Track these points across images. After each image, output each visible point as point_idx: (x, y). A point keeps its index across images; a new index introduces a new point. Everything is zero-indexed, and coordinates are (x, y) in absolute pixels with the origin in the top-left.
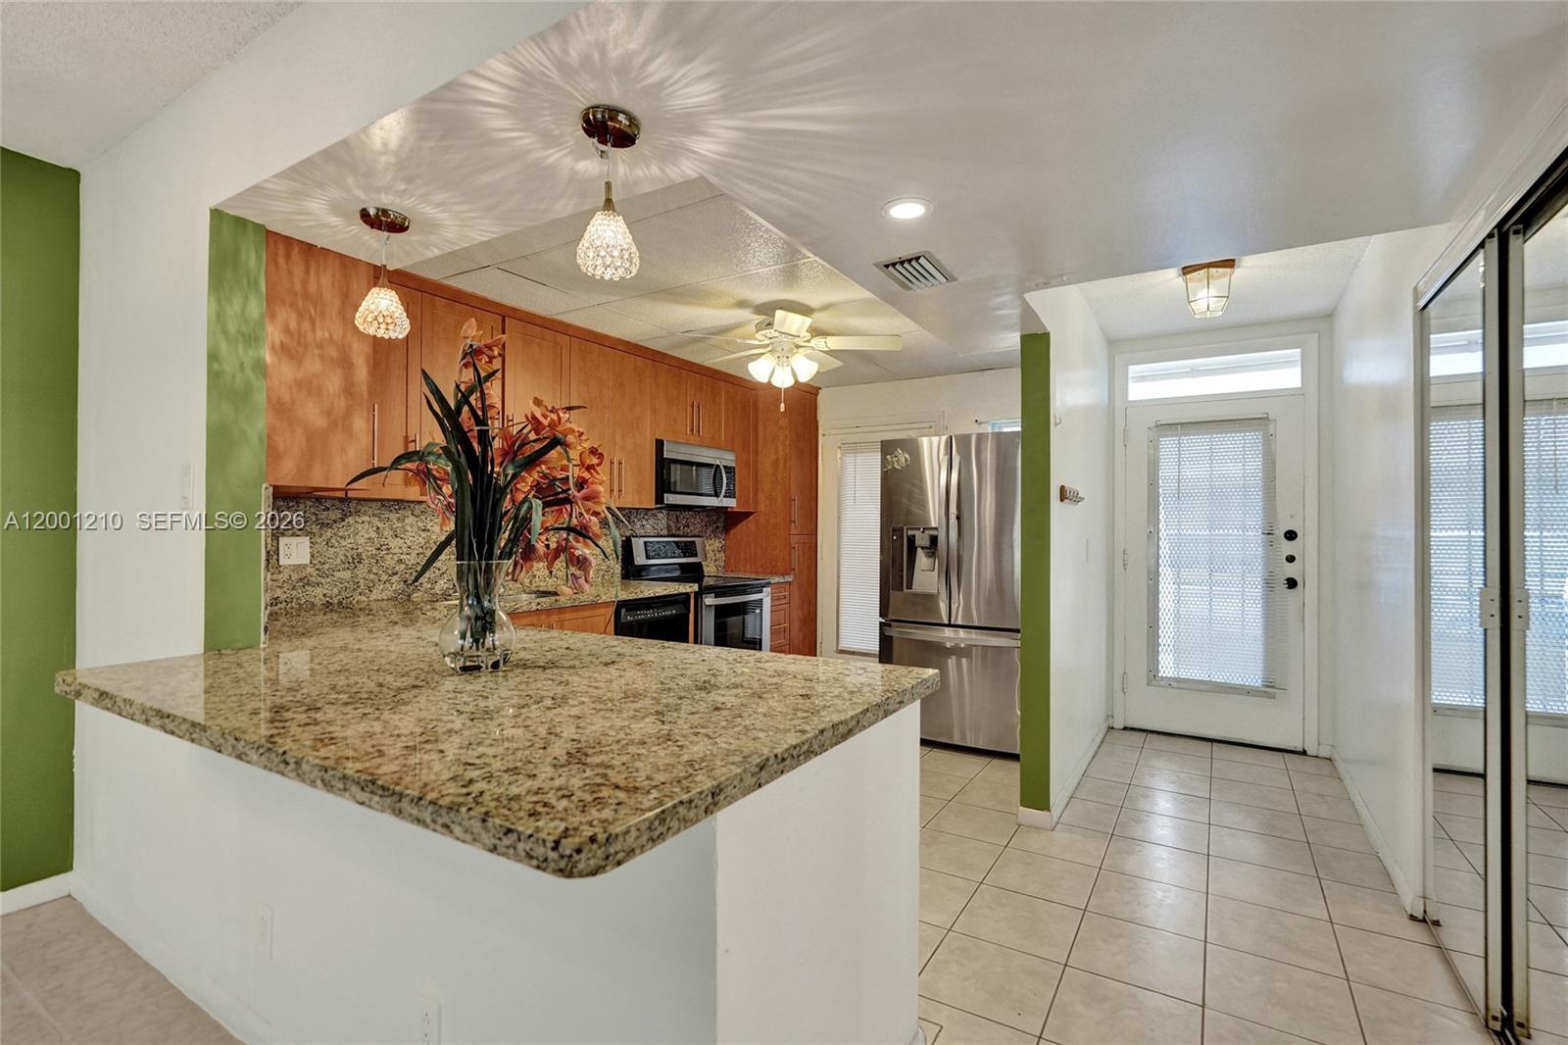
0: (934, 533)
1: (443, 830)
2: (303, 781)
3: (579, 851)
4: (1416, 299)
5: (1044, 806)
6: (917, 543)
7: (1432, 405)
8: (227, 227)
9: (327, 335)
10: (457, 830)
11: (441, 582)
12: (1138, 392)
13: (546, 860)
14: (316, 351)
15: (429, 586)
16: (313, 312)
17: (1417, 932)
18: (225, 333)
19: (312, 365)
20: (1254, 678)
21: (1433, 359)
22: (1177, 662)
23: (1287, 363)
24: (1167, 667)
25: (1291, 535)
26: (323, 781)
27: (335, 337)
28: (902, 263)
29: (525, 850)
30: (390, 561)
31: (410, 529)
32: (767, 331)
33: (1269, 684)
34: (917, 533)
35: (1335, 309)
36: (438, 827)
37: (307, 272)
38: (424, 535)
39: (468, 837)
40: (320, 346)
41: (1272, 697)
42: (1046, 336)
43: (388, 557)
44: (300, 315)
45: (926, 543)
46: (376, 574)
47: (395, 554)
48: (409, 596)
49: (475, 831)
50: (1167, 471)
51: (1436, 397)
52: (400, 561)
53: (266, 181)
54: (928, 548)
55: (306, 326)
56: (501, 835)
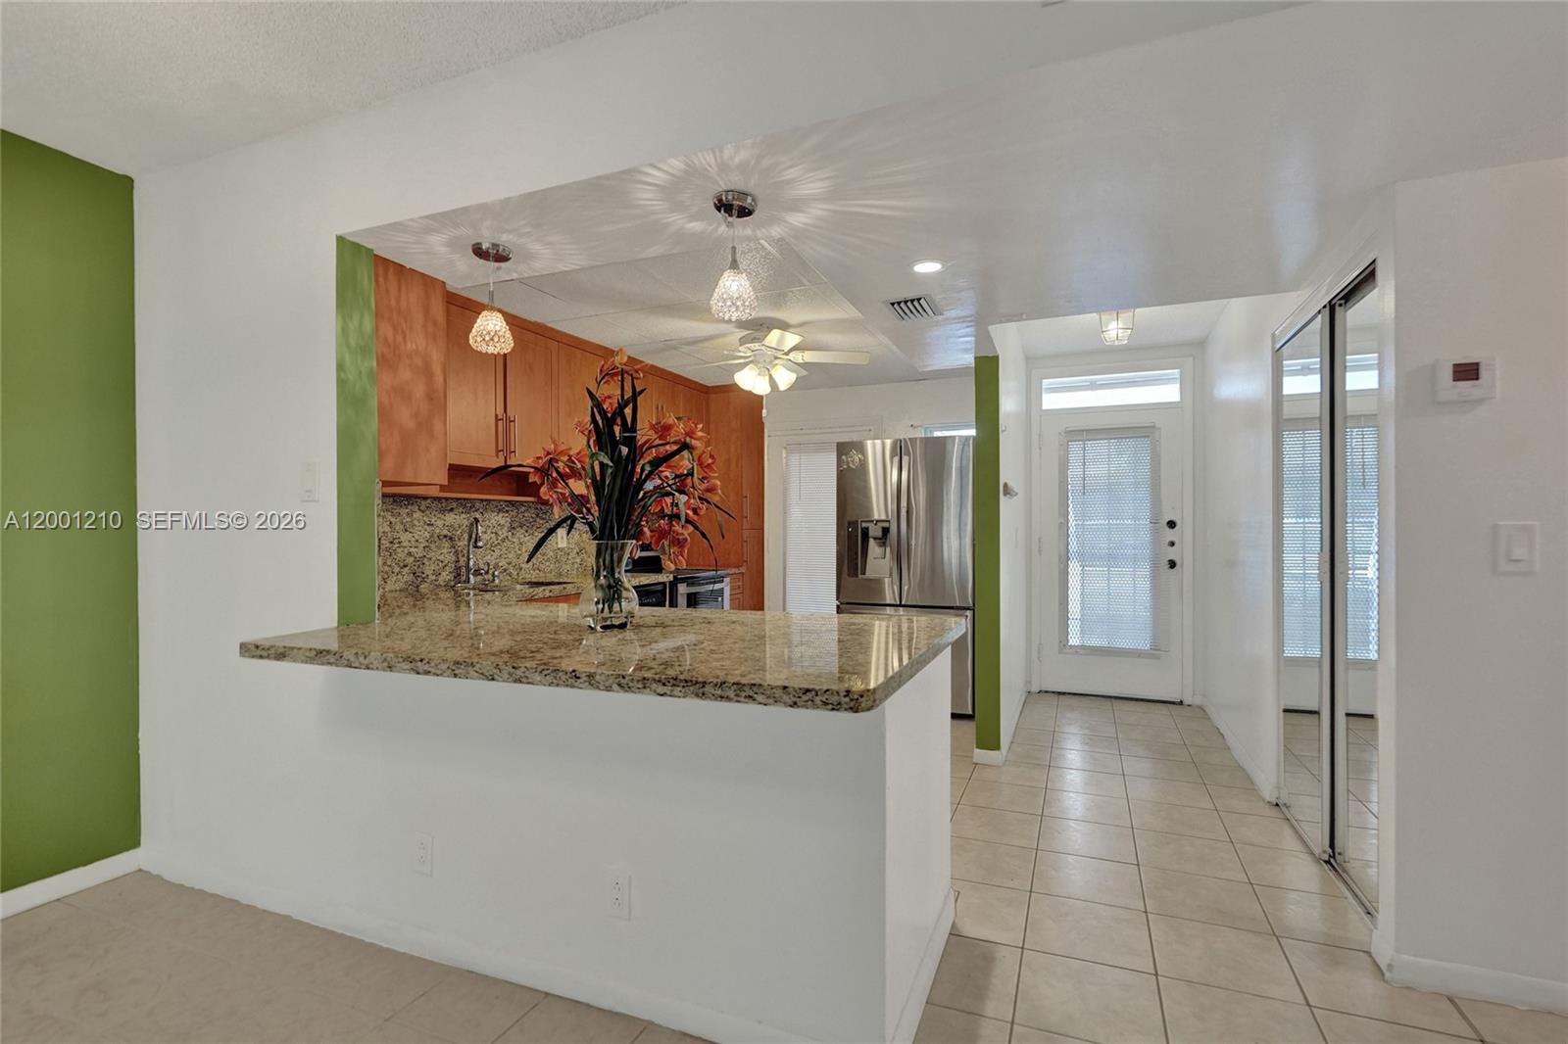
0: (886, 525)
1: (747, 700)
2: (598, 688)
3: (862, 696)
4: (1274, 343)
5: (996, 746)
6: (870, 534)
7: (1285, 417)
8: (348, 249)
9: (414, 346)
10: (760, 698)
11: (444, 574)
12: (1051, 401)
13: (839, 704)
14: (407, 362)
15: (434, 578)
16: (404, 326)
17: (1274, 812)
18: (348, 346)
19: (405, 374)
20: (1143, 643)
21: (1286, 380)
22: (1083, 633)
23: (1169, 381)
24: (1074, 640)
25: (1172, 524)
26: (619, 685)
27: (420, 348)
28: (906, 302)
29: (821, 701)
30: (401, 555)
31: (417, 524)
32: (752, 345)
33: (1155, 647)
34: (871, 526)
35: (1207, 337)
36: (742, 699)
37: (400, 290)
38: (428, 529)
39: (771, 701)
40: (409, 357)
41: (1158, 658)
42: (996, 359)
43: (399, 550)
44: (395, 329)
45: (879, 534)
46: (390, 566)
47: (405, 547)
48: (418, 587)
49: (777, 695)
50: (1074, 472)
51: (1288, 411)
52: (410, 554)
53: (412, 220)
54: (880, 539)
55: (399, 338)
56: (800, 695)
